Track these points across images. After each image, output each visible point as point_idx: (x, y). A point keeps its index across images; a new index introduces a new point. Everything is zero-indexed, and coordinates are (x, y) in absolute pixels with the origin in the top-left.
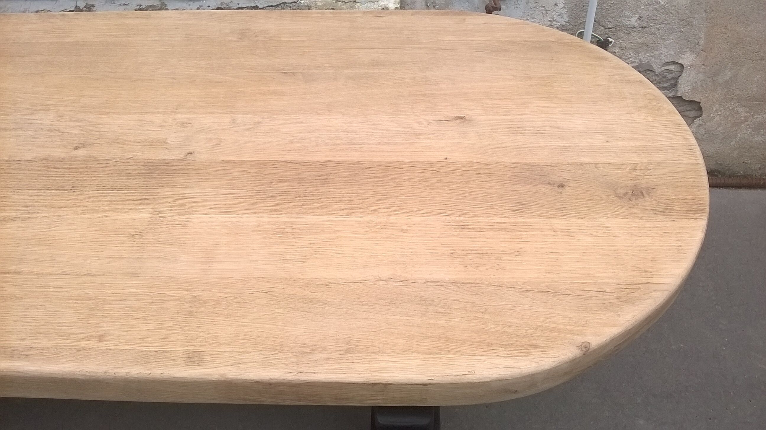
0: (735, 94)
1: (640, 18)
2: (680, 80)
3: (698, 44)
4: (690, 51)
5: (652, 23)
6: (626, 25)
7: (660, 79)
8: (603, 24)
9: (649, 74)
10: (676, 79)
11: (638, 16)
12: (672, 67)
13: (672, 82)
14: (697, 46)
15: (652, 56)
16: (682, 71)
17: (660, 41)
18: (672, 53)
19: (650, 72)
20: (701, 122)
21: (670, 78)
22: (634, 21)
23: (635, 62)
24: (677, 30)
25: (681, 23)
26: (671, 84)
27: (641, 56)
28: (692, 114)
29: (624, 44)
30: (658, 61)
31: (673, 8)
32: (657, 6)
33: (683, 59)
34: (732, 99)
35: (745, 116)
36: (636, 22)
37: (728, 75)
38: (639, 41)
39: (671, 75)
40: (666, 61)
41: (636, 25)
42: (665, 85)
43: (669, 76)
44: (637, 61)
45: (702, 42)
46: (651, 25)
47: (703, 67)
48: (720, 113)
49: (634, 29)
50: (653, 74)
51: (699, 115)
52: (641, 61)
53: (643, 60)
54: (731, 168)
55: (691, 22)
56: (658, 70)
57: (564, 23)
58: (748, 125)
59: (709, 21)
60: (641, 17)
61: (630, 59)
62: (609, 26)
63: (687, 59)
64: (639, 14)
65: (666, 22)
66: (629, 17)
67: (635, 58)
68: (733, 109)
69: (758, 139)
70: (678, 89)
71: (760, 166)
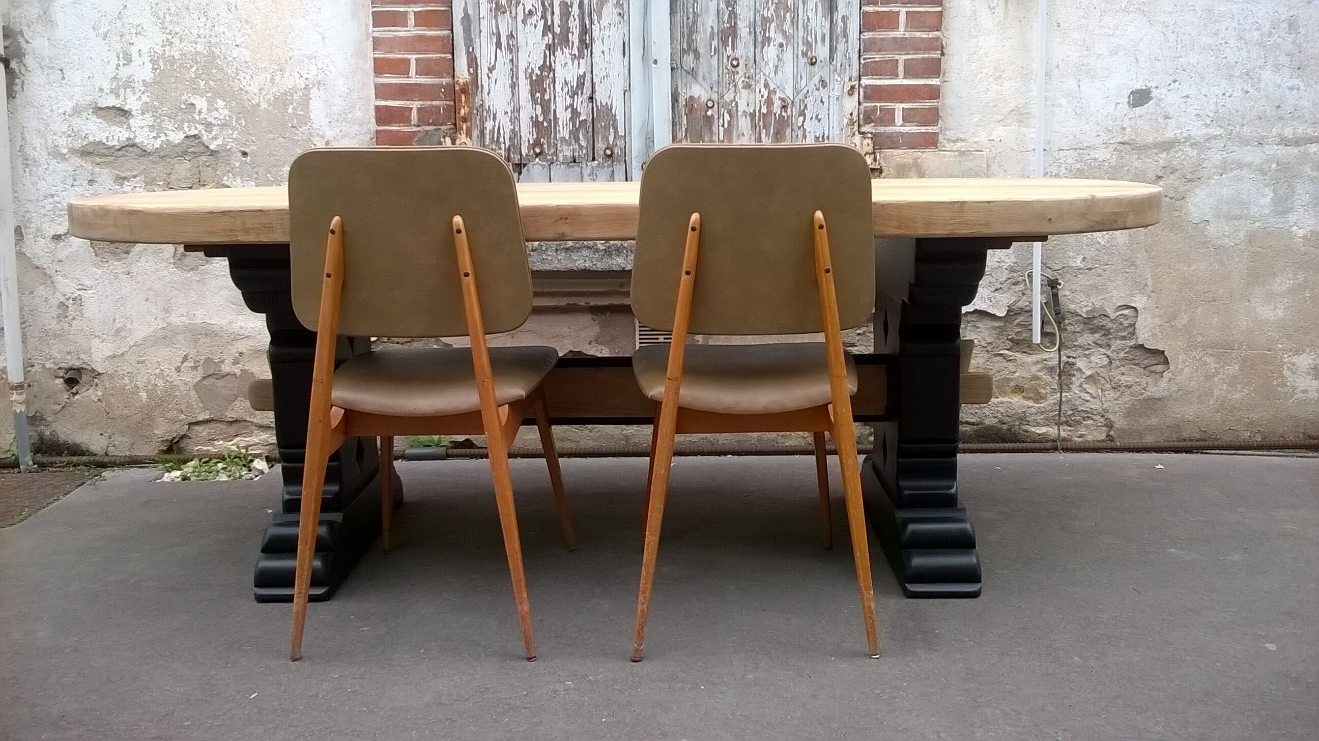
0: (1198, 341)
1: (1084, 259)
2: (1137, 326)
3: (1146, 285)
4: (1141, 293)
5: (1096, 264)
6: (1072, 267)
7: (1117, 327)
8: (1049, 265)
9: (1104, 320)
10: (1133, 325)
11: (1082, 256)
12: (1126, 312)
13: (1130, 331)
14: (1146, 287)
15: (1103, 299)
16: (1137, 317)
17: (1108, 283)
18: (1123, 295)
19: (1105, 318)
20: (1171, 376)
21: (1127, 325)
22: (1078, 263)
23: (1088, 306)
24: (1123, 271)
25: (1125, 263)
26: (1130, 333)
27: (1093, 299)
28: (1159, 368)
29: (1074, 287)
30: (1110, 304)
31: (1114, 247)
32: (1098, 246)
33: (1135, 301)
34: (1196, 348)
35: (1215, 368)
36: (1081, 263)
37: (1184, 319)
38: (1088, 283)
39: (1127, 322)
40: (1119, 304)
41: (1082, 266)
42: (1123, 334)
43: (1126, 323)
44: (1090, 304)
45: (1150, 283)
46: (1096, 266)
47: (1157, 310)
48: (1188, 364)
49: (1081, 271)
50: (1109, 320)
51: (1167, 368)
52: (1093, 304)
53: (1096, 303)
54: (1218, 437)
55: (1134, 262)
56: (1113, 316)
57: (1012, 265)
58: (1221, 379)
59: (1151, 260)
60: (1086, 258)
61: (1083, 303)
62: (1057, 268)
63: (1139, 302)
64: (1083, 254)
65: (1110, 263)
66: (1073, 258)
67: (1088, 302)
68: (1200, 359)
69: (1237, 396)
70: (1138, 336)
71: (1249, 434)
